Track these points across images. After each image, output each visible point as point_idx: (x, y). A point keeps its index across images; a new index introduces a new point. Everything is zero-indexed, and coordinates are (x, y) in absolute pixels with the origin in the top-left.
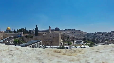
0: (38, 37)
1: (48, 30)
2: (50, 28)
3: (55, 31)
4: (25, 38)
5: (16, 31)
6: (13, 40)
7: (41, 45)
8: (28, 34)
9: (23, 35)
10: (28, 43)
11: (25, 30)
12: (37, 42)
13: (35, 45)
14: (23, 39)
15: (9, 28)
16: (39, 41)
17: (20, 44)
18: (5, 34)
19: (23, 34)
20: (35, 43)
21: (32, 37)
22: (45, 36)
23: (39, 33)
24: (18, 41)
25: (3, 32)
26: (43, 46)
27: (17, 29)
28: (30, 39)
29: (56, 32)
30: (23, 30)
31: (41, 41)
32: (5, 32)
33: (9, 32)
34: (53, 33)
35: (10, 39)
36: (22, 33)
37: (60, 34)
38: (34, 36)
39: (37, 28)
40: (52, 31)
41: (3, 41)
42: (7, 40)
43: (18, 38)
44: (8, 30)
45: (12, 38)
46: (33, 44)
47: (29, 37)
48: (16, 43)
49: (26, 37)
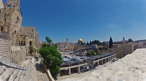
0: (112, 49)
1: (122, 41)
2: (124, 39)
3: (129, 42)
4: (99, 51)
5: (89, 43)
6: (86, 52)
7: (115, 58)
8: (101, 46)
9: (96, 47)
10: (102, 56)
11: (99, 41)
12: (112, 55)
13: (110, 58)
14: (96, 52)
15: (81, 40)
16: (114, 54)
17: (93, 56)
18: (76, 46)
19: (97, 47)
20: (110, 55)
21: (107, 49)
22: (120, 48)
23: (113, 45)
24: (91, 53)
25: (74, 44)
26: (117, 59)
27: (90, 41)
28: (104, 51)
29: (130, 43)
30: (96, 42)
31: (115, 53)
32: (76, 44)
33: (81, 44)
34: (127, 44)
35: (82, 51)
36: (96, 45)
37: (133, 46)
38: (108, 49)
39: (111, 40)
40: (126, 42)
41: (74, 52)
42: (79, 51)
43: (91, 50)
44: (79, 42)
45: (84, 50)
46: (107, 56)
47: (103, 49)
48: (89, 55)
49: (100, 49)
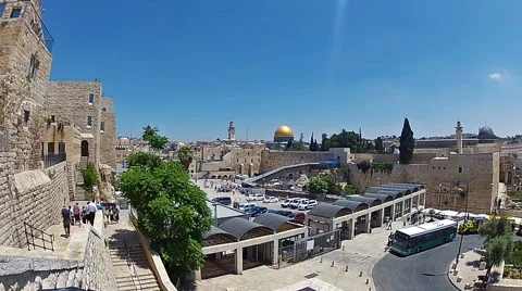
0: (413, 168)
1: (452, 137)
2: (459, 129)
3: (480, 142)
4: (357, 175)
5: (319, 141)
6: (305, 180)
7: (420, 207)
8: (368, 157)
9: (349, 161)
10: (369, 197)
11: (358, 137)
12: (408, 192)
13: (400, 204)
14: (347, 179)
15: (286, 129)
16: (416, 190)
17: (335, 197)
18: (267, 155)
19: (350, 157)
20: (399, 195)
21: (389, 168)
22: (441, 166)
23: (416, 151)
24: (324, 183)
25: (261, 146)
26: (428, 210)
27: (324, 136)
28: (378, 176)
29: (484, 148)
30: (348, 140)
31: (422, 187)
32: (268, 145)
33: (288, 146)
34: (471, 149)
35: (291, 174)
36: (347, 150)
37: (496, 157)
38: (397, 166)
39: (407, 130)
40: (470, 141)
41: (256, 181)
42: (279, 175)
43: (328, 171)
44: (280, 137)
45: (300, 170)
46: (390, 198)
47: (375, 166)
48: (320, 191)
49: (364, 167)
